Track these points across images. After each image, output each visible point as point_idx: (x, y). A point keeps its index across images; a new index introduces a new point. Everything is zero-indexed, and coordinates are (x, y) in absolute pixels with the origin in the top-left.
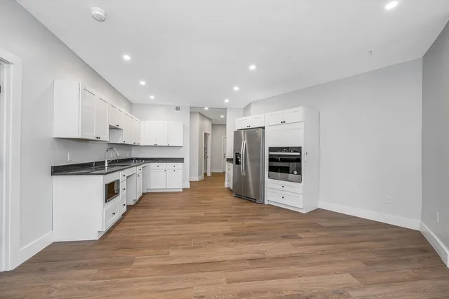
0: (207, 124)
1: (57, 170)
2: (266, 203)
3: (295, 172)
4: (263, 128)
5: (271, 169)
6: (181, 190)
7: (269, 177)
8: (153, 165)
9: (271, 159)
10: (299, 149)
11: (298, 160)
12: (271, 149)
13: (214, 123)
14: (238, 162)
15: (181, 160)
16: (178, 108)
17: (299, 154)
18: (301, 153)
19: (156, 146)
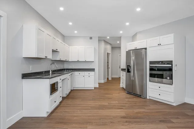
0: (109, 47)
1: (25, 76)
2: (148, 98)
3: (168, 78)
4: (146, 49)
5: (151, 75)
6: (93, 89)
7: (150, 81)
8: (76, 73)
9: (151, 69)
10: (170, 62)
11: (170, 70)
12: (151, 63)
13: (113, 46)
14: (129, 71)
15: (93, 70)
16: (91, 38)
17: (171, 65)
18: (172, 65)
19: (78, 61)
